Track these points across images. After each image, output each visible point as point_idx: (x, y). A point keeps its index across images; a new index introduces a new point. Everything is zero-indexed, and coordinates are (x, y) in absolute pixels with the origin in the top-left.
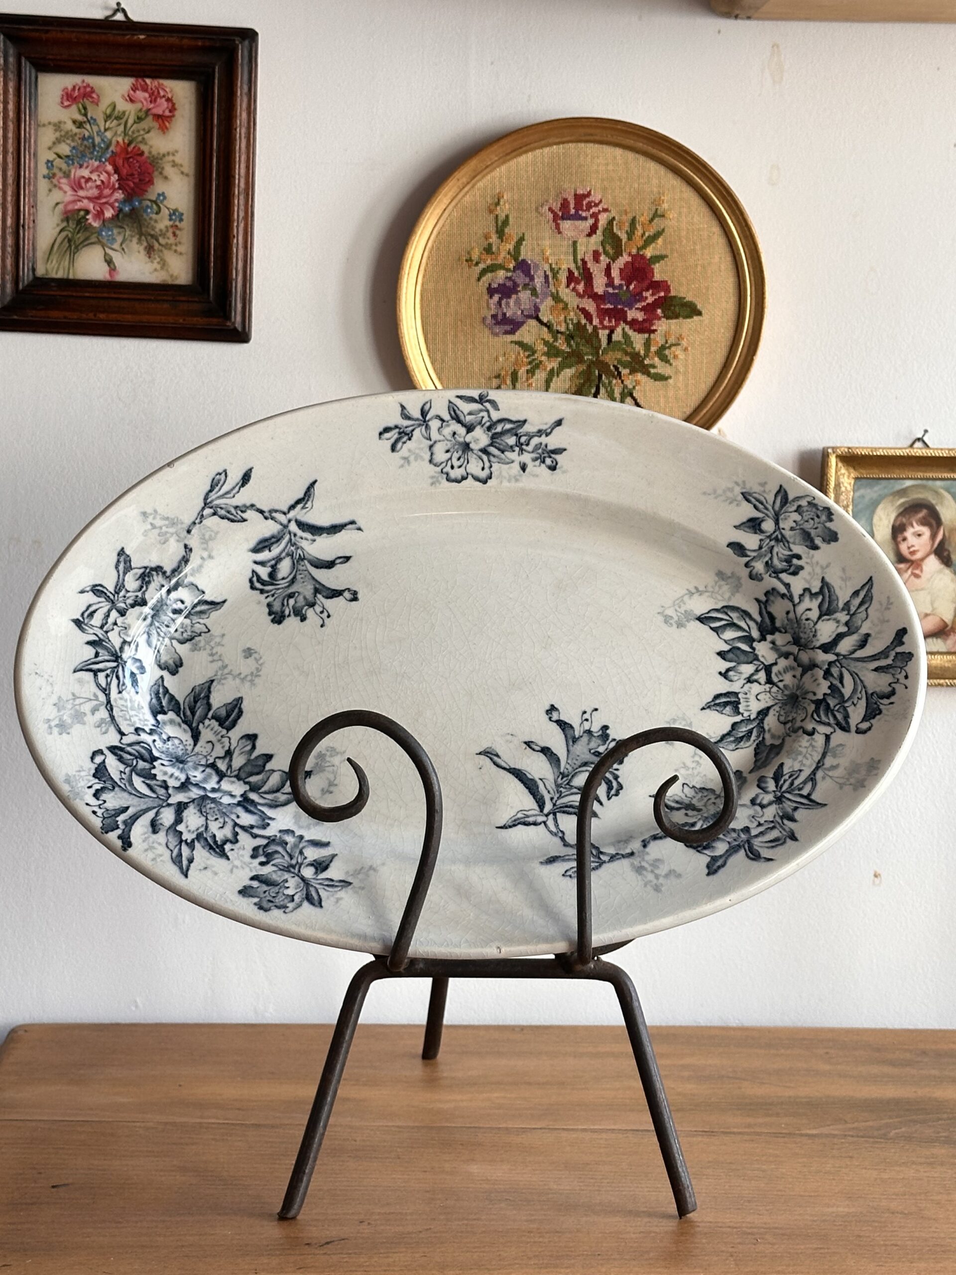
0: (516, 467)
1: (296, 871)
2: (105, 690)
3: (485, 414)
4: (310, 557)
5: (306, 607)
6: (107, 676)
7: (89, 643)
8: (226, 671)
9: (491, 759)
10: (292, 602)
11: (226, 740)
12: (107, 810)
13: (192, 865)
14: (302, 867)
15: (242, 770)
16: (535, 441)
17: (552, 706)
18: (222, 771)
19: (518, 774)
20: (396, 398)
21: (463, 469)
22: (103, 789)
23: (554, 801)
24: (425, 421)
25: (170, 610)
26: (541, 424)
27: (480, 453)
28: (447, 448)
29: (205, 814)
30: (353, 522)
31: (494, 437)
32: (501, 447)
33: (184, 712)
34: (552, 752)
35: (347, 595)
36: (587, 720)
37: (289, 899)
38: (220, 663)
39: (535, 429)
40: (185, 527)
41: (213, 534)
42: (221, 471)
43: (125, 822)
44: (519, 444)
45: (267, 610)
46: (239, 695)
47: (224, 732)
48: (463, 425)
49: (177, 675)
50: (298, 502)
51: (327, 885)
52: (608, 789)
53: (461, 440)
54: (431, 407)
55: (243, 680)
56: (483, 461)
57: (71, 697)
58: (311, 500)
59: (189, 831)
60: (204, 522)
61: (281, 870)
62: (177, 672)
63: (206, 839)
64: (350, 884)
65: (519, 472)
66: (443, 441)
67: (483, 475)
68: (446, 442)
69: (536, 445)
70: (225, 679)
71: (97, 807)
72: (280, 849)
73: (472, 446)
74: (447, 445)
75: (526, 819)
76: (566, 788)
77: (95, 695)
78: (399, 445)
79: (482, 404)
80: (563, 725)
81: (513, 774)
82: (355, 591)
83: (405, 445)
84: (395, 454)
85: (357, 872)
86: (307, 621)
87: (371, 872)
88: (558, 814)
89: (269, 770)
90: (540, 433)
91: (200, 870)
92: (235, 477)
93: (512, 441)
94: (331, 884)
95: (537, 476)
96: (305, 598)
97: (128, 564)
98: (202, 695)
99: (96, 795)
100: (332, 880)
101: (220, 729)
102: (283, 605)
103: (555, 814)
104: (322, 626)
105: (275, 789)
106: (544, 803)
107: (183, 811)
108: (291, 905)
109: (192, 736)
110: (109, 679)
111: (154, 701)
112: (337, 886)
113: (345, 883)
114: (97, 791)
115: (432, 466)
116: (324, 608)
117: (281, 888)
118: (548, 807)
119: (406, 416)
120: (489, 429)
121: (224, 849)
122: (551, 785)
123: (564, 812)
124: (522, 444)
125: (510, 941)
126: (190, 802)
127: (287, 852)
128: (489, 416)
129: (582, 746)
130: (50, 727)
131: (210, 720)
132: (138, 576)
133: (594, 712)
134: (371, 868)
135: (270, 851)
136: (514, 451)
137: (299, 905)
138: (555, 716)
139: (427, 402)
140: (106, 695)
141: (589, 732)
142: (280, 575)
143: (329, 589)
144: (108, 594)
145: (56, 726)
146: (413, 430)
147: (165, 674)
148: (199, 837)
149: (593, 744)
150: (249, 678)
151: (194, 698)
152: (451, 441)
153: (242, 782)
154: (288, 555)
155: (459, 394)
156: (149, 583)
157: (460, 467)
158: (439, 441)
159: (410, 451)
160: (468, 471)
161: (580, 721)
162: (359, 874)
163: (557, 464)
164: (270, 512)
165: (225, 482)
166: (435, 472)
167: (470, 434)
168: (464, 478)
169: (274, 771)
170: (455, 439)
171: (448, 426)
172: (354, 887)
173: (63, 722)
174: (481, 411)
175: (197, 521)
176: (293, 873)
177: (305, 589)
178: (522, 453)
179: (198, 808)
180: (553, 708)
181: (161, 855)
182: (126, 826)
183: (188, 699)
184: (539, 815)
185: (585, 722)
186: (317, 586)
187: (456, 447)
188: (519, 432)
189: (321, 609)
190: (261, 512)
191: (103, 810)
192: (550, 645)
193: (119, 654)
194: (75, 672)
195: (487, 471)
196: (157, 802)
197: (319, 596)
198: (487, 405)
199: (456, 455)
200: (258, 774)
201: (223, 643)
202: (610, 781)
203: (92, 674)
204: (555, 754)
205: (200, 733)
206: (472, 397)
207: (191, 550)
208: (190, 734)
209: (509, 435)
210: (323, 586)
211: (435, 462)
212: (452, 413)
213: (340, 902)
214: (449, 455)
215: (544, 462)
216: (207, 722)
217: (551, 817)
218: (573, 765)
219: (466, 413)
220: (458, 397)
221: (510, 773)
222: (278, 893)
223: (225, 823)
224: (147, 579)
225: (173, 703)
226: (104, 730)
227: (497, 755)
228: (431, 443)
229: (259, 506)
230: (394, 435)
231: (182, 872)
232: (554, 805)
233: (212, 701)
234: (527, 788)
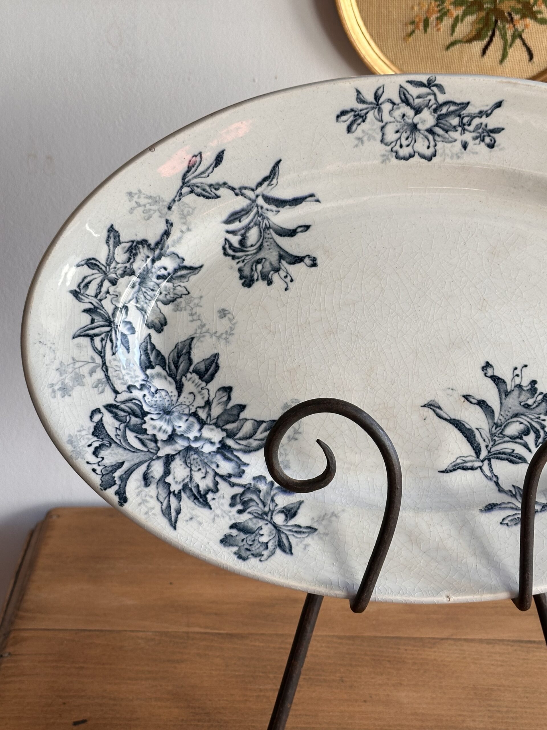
0: (458, 145)
1: (269, 518)
2: (101, 352)
3: (432, 97)
4: (275, 227)
5: (272, 272)
6: (102, 340)
7: (86, 311)
8: (204, 330)
9: (434, 411)
10: (259, 267)
11: (205, 392)
12: (106, 467)
13: (179, 516)
14: (274, 514)
15: (219, 419)
16: (476, 121)
17: (487, 363)
18: (202, 420)
19: (458, 424)
20: (352, 83)
21: (410, 148)
22: (101, 446)
23: (489, 448)
24: (377, 105)
25: (155, 276)
26: (483, 106)
27: (426, 133)
28: (396, 129)
29: (189, 465)
30: (312, 195)
31: (440, 118)
32: (446, 127)
33: (169, 366)
34: (487, 405)
35: (307, 261)
36: (517, 375)
37: (264, 547)
38: (199, 323)
39: (477, 111)
40: (166, 204)
41: (191, 210)
42: (196, 154)
43: (121, 477)
44: (462, 125)
45: (238, 275)
46: (216, 352)
47: (204, 384)
48: (412, 107)
49: (163, 333)
50: (265, 179)
51: (296, 532)
52: (536, 437)
53: (410, 121)
54: (383, 92)
55: (219, 338)
56: (428, 140)
57: (71, 361)
58: (276, 177)
59: (176, 482)
60: (183, 199)
61: (256, 517)
62: (162, 330)
63: (191, 490)
64: (316, 530)
65: (461, 150)
66: (394, 122)
67: (428, 153)
68: (396, 123)
69: (477, 125)
70: (204, 336)
71: (97, 465)
72: (254, 497)
73: (419, 126)
74: (397, 126)
75: (465, 464)
76: (499, 437)
77: (93, 358)
78: (354, 127)
79: (430, 88)
80: (497, 380)
81: (453, 424)
82: (314, 258)
83: (359, 126)
84: (350, 135)
85: (322, 518)
86: (273, 285)
87: (334, 518)
88: (493, 461)
89: (243, 419)
90: (481, 114)
91: (187, 521)
92: (209, 158)
93: (455, 121)
94: (299, 530)
95: (477, 153)
96: (271, 264)
97: (117, 239)
98: (184, 351)
99: (96, 453)
100: (300, 527)
101: (200, 382)
102: (252, 270)
103: (489, 460)
104: (286, 289)
105: (248, 436)
106: (480, 450)
107: (170, 463)
108: (266, 553)
109: (177, 388)
110: (104, 343)
111: (143, 357)
112: (304, 532)
113: (312, 530)
114: (96, 449)
115: (383, 146)
116: (287, 273)
117: (256, 535)
118: (484, 453)
119: (360, 100)
120: (435, 111)
121: (206, 499)
122: (486, 434)
123: (497, 458)
124: (464, 125)
125: (457, 591)
126: (176, 454)
127: (261, 500)
128: (436, 99)
129: (513, 399)
130: (54, 391)
131: (191, 373)
132: (126, 249)
133: (524, 369)
134: (333, 514)
135: (246, 499)
136: (457, 131)
137: (273, 553)
138: (490, 372)
139: (380, 87)
140: (102, 357)
141: (520, 386)
142: (249, 242)
143: (292, 255)
144: (101, 266)
145: (60, 389)
146: (367, 113)
147: (152, 332)
148: (185, 487)
149: (523, 398)
150: (224, 336)
151: (178, 353)
152: (400, 122)
153: (220, 429)
154: (256, 224)
155: (410, 79)
156: (136, 255)
157: (408, 146)
158: (390, 123)
159: (363, 131)
160: (415, 149)
161: (512, 377)
162: (323, 520)
163: (495, 142)
164: (241, 189)
165: (200, 163)
166: (386, 151)
167: (418, 116)
168: (411, 156)
169: (246, 420)
170: (404, 120)
171: (399, 108)
172: (319, 533)
173: (65, 385)
174: (429, 94)
175: (177, 199)
176: (266, 520)
177: (272, 256)
178: (464, 133)
179: (183, 460)
180: (488, 365)
181: (153, 508)
182: (122, 482)
183: (172, 355)
184: (476, 461)
185: (516, 378)
186: (281, 253)
187: (405, 128)
188: (462, 113)
189: (285, 274)
190: (233, 189)
191: (101, 468)
192: (486, 307)
193: (112, 320)
194: (74, 338)
195: (432, 150)
196: (148, 456)
197: (283, 262)
198: (435, 89)
199: (405, 135)
200: (233, 422)
201: (201, 304)
202: (538, 430)
203: (88, 339)
204: (490, 407)
205: (183, 385)
206: (421, 82)
207: (172, 225)
208: (174, 386)
209: (453, 116)
210: (287, 252)
211: (386, 141)
212: (403, 97)
213: (308, 549)
214: (398, 135)
215: (483, 140)
216: (189, 375)
217: (486, 462)
218: (505, 416)
219: (415, 96)
220: (408, 82)
221: (451, 423)
222: (254, 541)
223: (206, 473)
224: (134, 251)
225: (159, 358)
226: (101, 389)
227: (439, 408)
228: (383, 124)
229: (230, 184)
230: (350, 117)
231: (171, 525)
232: (489, 452)
233: (193, 356)
234: (465, 437)
